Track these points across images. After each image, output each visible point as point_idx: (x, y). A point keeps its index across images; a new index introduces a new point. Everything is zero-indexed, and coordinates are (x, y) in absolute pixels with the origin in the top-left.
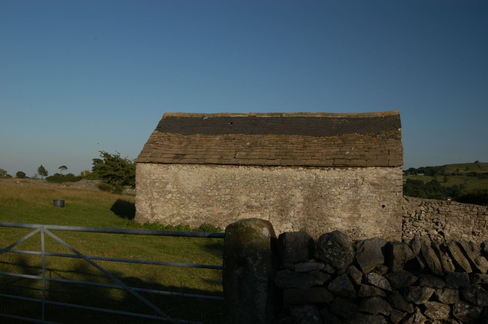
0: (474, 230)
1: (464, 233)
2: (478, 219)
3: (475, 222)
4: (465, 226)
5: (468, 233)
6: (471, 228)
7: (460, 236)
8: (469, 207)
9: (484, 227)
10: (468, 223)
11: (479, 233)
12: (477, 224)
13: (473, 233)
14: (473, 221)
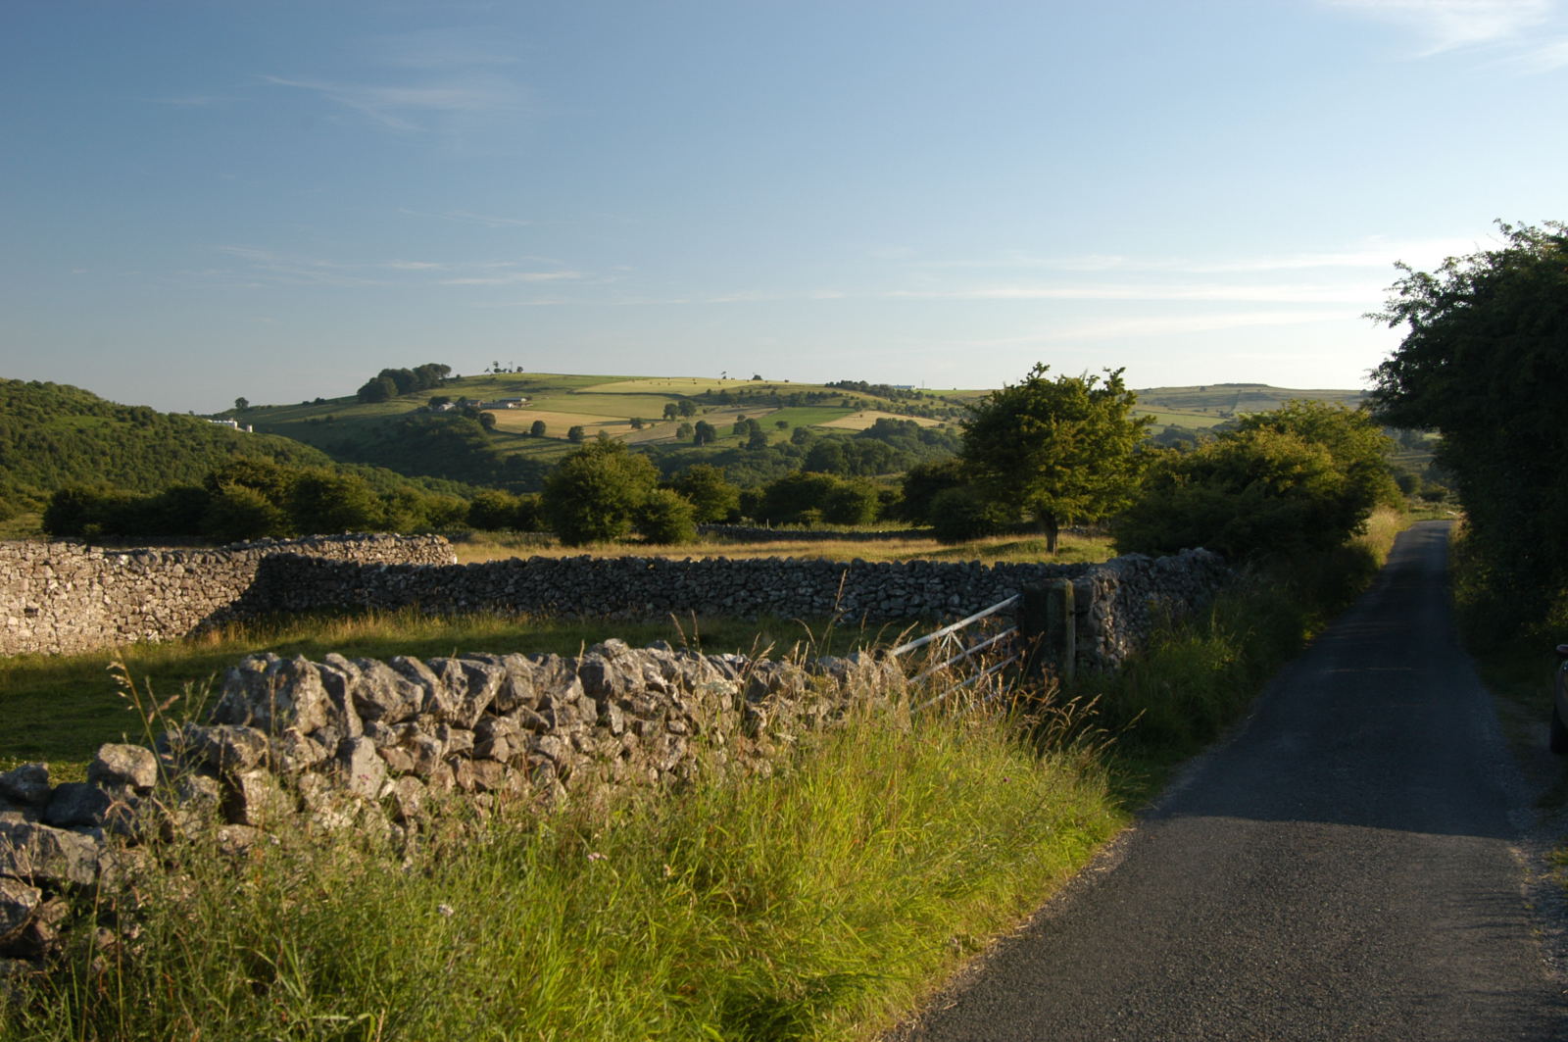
0: (29, 604)
1: (13, 615)
2: (35, 576)
3: (30, 584)
4: (13, 597)
5: (19, 613)
6: (24, 600)
7: (4, 623)
8: (19, 549)
9: (45, 594)
10: (17, 592)
11: (37, 610)
12: (33, 589)
13: (30, 612)
14: (26, 587)
